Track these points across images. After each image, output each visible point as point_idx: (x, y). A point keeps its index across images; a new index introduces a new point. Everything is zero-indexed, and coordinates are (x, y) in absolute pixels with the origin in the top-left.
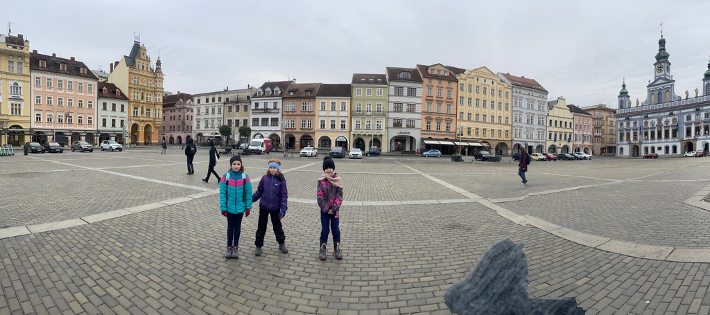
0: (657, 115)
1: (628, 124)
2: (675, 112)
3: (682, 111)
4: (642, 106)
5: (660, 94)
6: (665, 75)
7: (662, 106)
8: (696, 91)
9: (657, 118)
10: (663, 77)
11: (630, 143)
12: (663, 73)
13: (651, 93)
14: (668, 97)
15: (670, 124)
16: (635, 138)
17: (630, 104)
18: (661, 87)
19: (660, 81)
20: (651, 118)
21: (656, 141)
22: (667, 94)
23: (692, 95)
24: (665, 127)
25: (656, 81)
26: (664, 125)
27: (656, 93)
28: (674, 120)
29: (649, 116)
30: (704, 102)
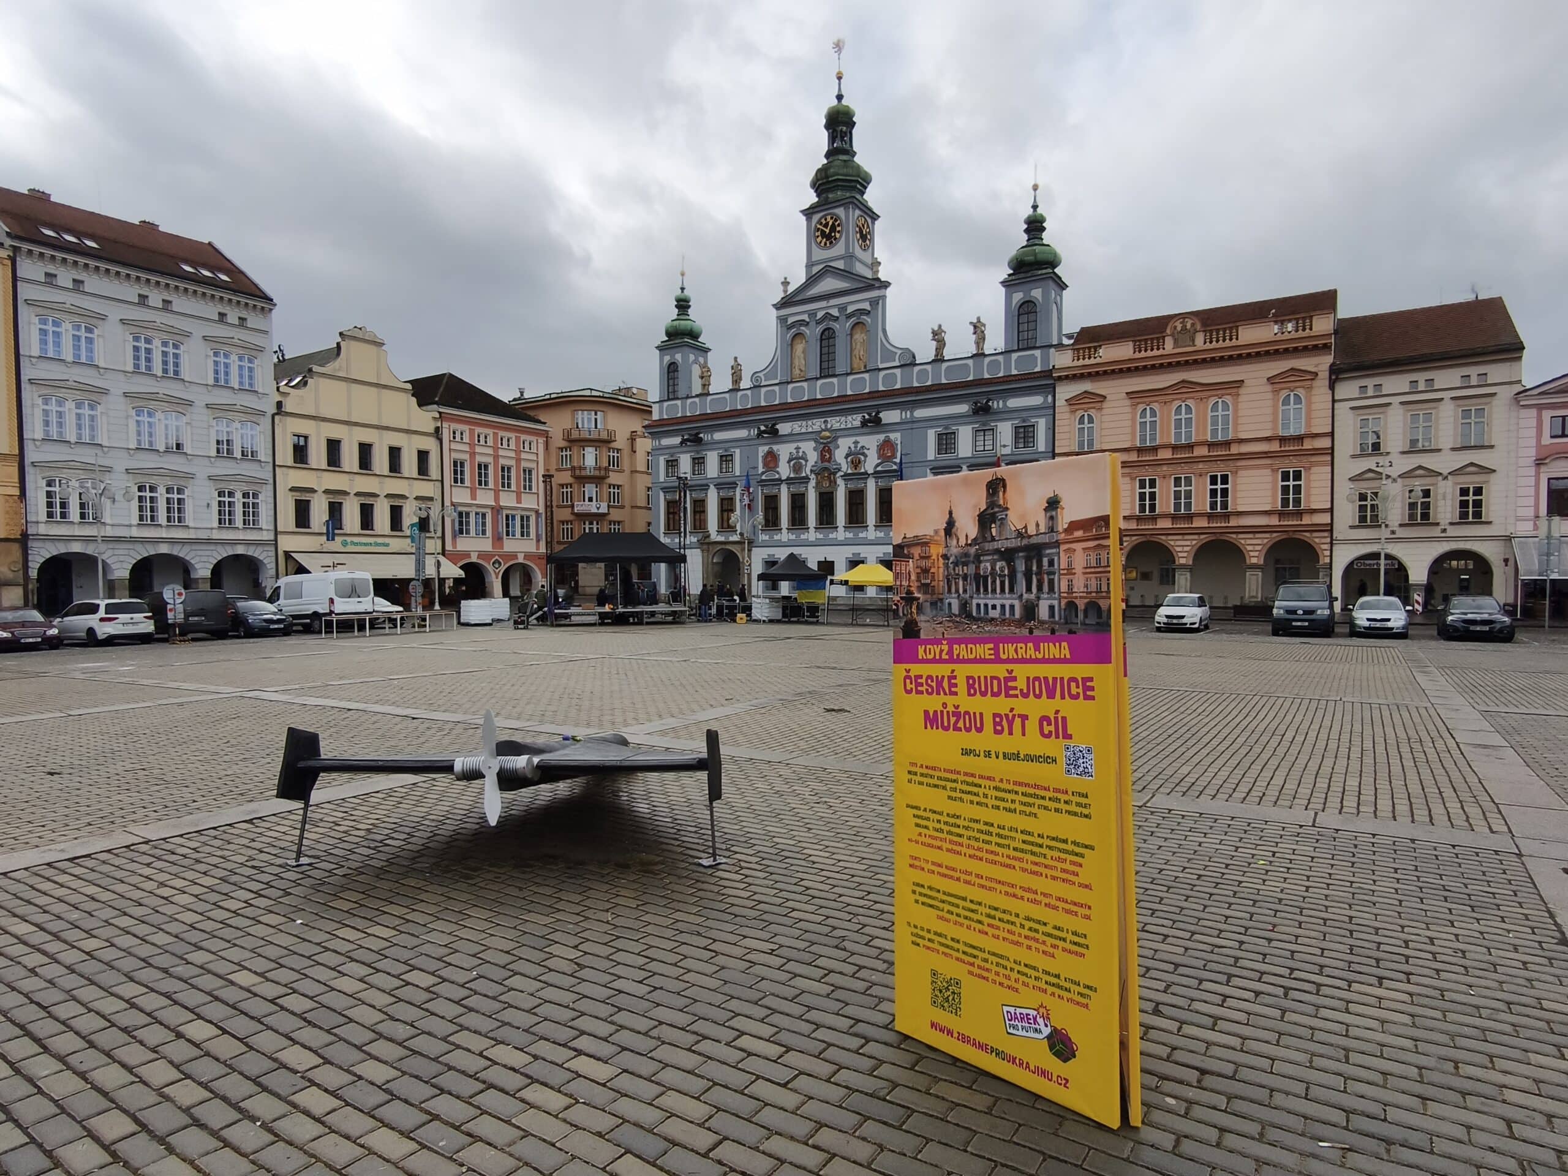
0: (817, 424)
1: (698, 462)
2: (890, 416)
3: (921, 413)
4: (756, 387)
5: (827, 337)
6: (850, 257)
7: (833, 387)
8: (978, 328)
9: (816, 436)
10: (840, 264)
11: (705, 543)
12: (839, 249)
13: (791, 332)
14: (859, 350)
15: (871, 463)
16: (725, 525)
17: (705, 377)
18: (832, 307)
19: (830, 284)
20: (791, 437)
21: (812, 535)
22: (859, 336)
23: (960, 345)
24: (846, 477)
25: (812, 280)
26: (844, 467)
27: (813, 332)
28: (886, 447)
29: (784, 428)
30: (1008, 379)
